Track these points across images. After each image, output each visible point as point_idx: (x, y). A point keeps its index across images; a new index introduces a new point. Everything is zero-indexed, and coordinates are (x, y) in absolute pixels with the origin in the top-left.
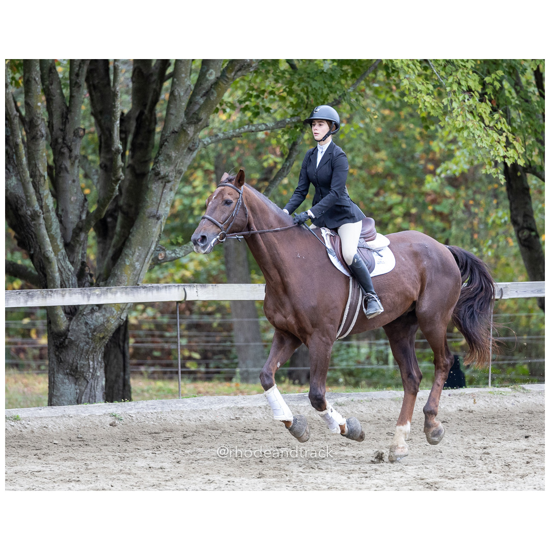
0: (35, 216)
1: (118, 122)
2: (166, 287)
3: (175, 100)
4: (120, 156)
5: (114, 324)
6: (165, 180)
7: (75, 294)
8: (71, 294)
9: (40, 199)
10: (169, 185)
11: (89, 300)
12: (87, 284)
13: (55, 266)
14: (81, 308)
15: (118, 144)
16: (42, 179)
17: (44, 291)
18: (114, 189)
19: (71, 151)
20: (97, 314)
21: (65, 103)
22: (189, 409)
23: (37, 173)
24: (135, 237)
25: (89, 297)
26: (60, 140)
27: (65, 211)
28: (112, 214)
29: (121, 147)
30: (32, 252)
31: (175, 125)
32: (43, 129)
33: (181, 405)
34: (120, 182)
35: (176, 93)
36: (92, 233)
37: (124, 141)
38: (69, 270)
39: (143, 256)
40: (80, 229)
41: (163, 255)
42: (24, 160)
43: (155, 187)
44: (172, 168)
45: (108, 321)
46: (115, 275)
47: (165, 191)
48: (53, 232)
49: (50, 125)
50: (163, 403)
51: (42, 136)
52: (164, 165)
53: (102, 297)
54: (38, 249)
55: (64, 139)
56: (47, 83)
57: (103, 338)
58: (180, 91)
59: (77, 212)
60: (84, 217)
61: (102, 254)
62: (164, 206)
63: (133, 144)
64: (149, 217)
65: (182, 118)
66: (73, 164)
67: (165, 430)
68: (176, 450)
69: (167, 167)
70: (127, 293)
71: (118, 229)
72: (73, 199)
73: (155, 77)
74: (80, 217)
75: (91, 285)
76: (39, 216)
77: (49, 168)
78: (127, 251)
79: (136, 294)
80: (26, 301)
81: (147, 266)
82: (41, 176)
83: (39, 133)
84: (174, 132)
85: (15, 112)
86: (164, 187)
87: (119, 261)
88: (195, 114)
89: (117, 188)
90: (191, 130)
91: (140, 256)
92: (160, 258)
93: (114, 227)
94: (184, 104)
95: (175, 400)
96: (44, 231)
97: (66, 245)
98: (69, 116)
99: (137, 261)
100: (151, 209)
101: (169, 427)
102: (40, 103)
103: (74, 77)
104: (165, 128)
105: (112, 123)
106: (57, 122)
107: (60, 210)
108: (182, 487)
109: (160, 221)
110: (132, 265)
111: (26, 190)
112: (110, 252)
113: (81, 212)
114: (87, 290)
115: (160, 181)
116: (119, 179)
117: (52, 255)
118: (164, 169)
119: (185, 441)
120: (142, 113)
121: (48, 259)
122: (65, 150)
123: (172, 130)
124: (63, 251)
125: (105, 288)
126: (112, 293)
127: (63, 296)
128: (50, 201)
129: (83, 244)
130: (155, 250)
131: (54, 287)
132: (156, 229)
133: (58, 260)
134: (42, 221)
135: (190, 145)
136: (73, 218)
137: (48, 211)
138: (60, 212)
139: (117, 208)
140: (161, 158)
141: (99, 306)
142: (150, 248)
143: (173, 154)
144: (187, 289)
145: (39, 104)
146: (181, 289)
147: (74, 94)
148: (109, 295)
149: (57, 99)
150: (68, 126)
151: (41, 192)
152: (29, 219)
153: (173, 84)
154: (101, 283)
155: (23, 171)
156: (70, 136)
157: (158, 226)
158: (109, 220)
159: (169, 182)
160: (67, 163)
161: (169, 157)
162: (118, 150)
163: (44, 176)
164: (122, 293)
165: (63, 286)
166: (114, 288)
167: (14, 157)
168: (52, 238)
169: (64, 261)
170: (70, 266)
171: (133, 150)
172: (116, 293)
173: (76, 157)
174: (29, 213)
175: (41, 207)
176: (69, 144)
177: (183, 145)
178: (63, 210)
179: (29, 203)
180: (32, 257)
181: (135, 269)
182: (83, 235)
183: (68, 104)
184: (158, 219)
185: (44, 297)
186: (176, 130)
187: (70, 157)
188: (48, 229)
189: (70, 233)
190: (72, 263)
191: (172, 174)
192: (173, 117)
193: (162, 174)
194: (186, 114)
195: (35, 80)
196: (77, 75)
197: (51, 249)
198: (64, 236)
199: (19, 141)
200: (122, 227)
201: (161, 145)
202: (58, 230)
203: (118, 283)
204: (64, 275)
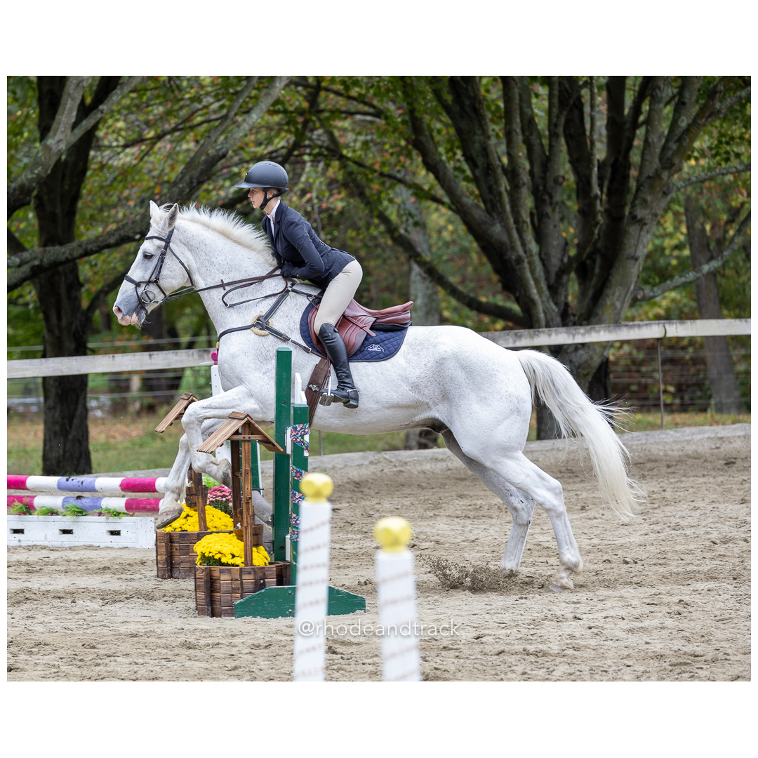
0: (519, 260)
1: (596, 169)
2: (647, 325)
3: (649, 146)
4: (598, 202)
5: (597, 361)
6: (642, 223)
7: (561, 333)
8: (557, 333)
9: (524, 244)
10: (645, 228)
11: (574, 339)
12: (570, 324)
13: (540, 308)
14: (565, 347)
15: (597, 190)
16: (525, 225)
17: (531, 331)
18: (593, 233)
19: (551, 197)
20: (581, 352)
21: (544, 153)
22: (671, 440)
23: (521, 220)
24: (615, 278)
25: (574, 336)
26: (541, 188)
27: (547, 254)
28: (591, 257)
29: (599, 193)
30: (517, 294)
31: (650, 171)
32: (525, 178)
33: (664, 436)
34: (599, 226)
35: (650, 140)
36: (573, 275)
37: (601, 186)
38: (553, 311)
39: (623, 296)
40: (563, 271)
41: (642, 294)
42: (508, 208)
43: (633, 230)
44: (648, 211)
45: (591, 358)
46: (597, 314)
47: (642, 233)
48: (537, 275)
49: (531, 173)
50: (647, 435)
51: (524, 184)
52: (641, 208)
53: (587, 335)
54: (523, 292)
55: (545, 186)
56: (527, 133)
57: (587, 374)
58: (654, 138)
59: (559, 256)
60: (566, 260)
61: (583, 293)
62: (641, 247)
63: (609, 190)
64: (628, 259)
65: (656, 163)
66: (554, 210)
67: (650, 460)
68: (661, 480)
69: (643, 211)
70: (610, 332)
71: (597, 270)
72: (555, 244)
73: (628, 126)
74: (562, 260)
75: (575, 324)
76: (523, 261)
77: (532, 215)
78: (608, 291)
79: (618, 332)
80: (515, 342)
81: (627, 305)
82: (524, 222)
83: (521, 182)
84: (649, 177)
85: (498, 162)
86: (641, 229)
87: (600, 301)
88: (668, 159)
89: (596, 232)
90: (665, 175)
91: (620, 296)
92: (639, 297)
93: (593, 269)
94: (658, 150)
95: (658, 432)
96: (529, 275)
97: (550, 287)
98: (549, 165)
99: (618, 300)
100: (629, 251)
101: (653, 458)
102: (522, 153)
103: (552, 128)
104: (641, 173)
105: (590, 169)
106: (537, 170)
107: (543, 253)
108: (669, 514)
109: (637, 263)
110: (613, 305)
111: (510, 236)
112: (590, 293)
113: (563, 256)
114: (572, 329)
115: (637, 225)
116: (597, 223)
117: (536, 297)
118: (641, 213)
119: (670, 470)
120: (616, 160)
121: (533, 302)
122: (546, 197)
123: (647, 175)
124: (547, 293)
125: (589, 327)
126: (596, 331)
127: (550, 335)
128: (534, 247)
129: (565, 286)
130: (634, 289)
131: (539, 327)
132: (635, 270)
133: (543, 302)
134: (526, 265)
135: (665, 189)
136: (555, 262)
137: (531, 255)
138: (543, 256)
139: (596, 251)
140: (637, 202)
141: (583, 345)
142: (629, 288)
143: (649, 198)
144: (667, 326)
145: (520, 154)
146: (661, 326)
147: (554, 143)
148: (594, 334)
149: (537, 149)
150: (548, 174)
151: (524, 237)
152: (514, 263)
153: (647, 131)
154: (584, 323)
155: (507, 218)
156: (551, 183)
157: (636, 267)
158: (588, 262)
159: (645, 224)
160: (549, 210)
161: (645, 201)
162: (596, 196)
163: (526, 223)
164: (605, 331)
165: (548, 326)
166: (597, 327)
167: (498, 205)
168: (537, 281)
169: (548, 302)
170: (554, 307)
171: (609, 194)
172: (599, 331)
173: (557, 204)
174: (514, 257)
175: (525, 252)
176: (550, 191)
177: (658, 189)
178: (545, 254)
179: (513, 248)
180: (518, 301)
181: (615, 308)
182: (565, 278)
183: (547, 153)
184: (636, 259)
185: (532, 337)
186: (651, 174)
187: (551, 204)
188: (533, 272)
189: (553, 276)
190: (556, 304)
191: (648, 218)
192: (647, 163)
193: (639, 217)
194: (661, 159)
195: (516, 131)
196: (556, 125)
197: (535, 291)
198: (547, 279)
199: (503, 189)
200: (601, 268)
201: (638, 189)
202: (542, 274)
203: (600, 322)
204: (548, 316)
